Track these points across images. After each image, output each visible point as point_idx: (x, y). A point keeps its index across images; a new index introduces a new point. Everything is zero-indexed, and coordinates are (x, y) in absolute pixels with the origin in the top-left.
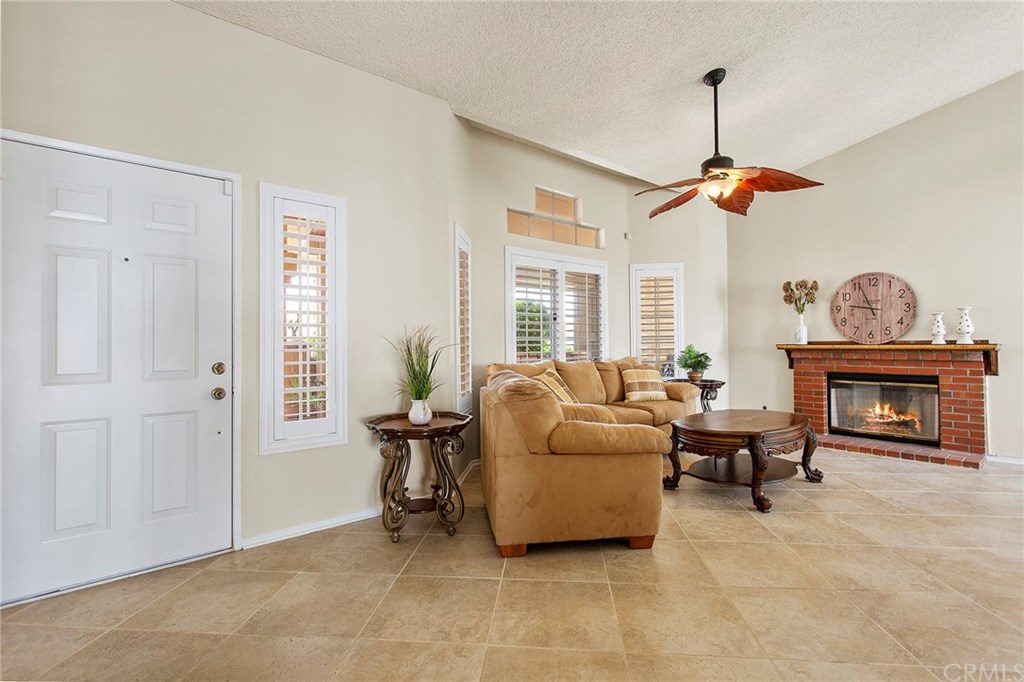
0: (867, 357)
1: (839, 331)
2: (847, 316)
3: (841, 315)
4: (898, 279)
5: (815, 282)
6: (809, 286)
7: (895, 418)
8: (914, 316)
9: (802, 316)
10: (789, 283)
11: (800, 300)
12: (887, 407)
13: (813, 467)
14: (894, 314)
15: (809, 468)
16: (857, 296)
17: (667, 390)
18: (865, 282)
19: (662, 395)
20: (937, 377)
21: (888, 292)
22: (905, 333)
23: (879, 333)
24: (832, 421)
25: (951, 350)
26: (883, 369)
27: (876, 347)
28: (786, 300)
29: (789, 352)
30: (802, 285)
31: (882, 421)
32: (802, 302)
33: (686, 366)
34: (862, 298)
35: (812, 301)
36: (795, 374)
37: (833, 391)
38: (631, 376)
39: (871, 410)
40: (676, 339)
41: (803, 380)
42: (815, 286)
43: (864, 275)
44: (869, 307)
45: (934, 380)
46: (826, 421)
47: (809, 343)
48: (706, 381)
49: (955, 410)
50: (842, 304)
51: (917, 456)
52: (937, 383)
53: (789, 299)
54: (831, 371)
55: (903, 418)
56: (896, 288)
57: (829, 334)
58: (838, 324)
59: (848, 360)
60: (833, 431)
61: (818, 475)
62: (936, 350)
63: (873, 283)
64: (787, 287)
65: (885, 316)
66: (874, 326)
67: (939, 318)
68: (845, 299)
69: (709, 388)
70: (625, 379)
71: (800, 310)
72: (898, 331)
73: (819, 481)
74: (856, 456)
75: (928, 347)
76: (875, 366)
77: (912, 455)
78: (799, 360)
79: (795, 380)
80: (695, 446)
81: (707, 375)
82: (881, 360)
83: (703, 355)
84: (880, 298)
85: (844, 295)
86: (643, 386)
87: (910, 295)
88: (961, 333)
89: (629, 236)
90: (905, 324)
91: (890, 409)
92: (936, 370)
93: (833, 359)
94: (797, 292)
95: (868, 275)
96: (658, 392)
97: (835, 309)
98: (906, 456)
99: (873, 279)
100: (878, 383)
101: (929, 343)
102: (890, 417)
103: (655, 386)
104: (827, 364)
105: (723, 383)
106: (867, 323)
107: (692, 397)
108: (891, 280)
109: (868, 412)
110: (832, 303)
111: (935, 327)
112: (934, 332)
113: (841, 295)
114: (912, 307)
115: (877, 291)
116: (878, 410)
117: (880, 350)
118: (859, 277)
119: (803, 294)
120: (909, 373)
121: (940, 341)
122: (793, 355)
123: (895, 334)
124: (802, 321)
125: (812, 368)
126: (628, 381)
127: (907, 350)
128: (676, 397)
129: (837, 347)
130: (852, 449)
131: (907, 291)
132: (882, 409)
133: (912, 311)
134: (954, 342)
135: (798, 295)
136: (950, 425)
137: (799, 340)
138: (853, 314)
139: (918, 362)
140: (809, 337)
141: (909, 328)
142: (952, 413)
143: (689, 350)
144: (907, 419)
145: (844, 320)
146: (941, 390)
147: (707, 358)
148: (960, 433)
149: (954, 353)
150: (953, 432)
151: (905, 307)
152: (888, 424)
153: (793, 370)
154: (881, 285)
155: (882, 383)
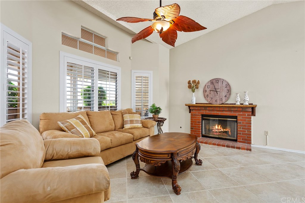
0: (215, 109)
1: (206, 99)
2: (208, 94)
3: (206, 94)
4: (225, 81)
5: (198, 81)
6: (197, 82)
7: (222, 130)
8: (230, 94)
9: (194, 93)
10: (190, 81)
11: (193, 87)
12: (220, 126)
13: (198, 158)
14: (224, 94)
15: (197, 159)
16: (212, 86)
17: (142, 123)
18: (214, 81)
19: (140, 125)
20: (237, 117)
21: (222, 86)
22: (227, 100)
23: (219, 100)
24: (203, 132)
25: (242, 107)
26: (220, 113)
27: (218, 105)
28: (189, 87)
29: (189, 107)
30: (194, 82)
31: (218, 131)
32: (194, 88)
33: (152, 112)
34: (214, 87)
35: (197, 88)
36: (191, 115)
37: (203, 121)
38: (127, 117)
39: (214, 127)
40: (149, 101)
41: (194, 117)
42: (198, 83)
43: (214, 79)
44: (216, 91)
45: (236, 117)
46: (201, 132)
47: (196, 104)
48: (160, 118)
49: (242, 129)
50: (207, 89)
51: (231, 146)
52: (237, 119)
53: (190, 87)
54: (203, 114)
55: (225, 130)
56: (224, 84)
57: (203, 101)
58: (206, 97)
59: (209, 110)
60: (203, 136)
61: (201, 162)
62: (237, 107)
63: (217, 82)
64: (189, 82)
65: (221, 94)
66: (217, 97)
67: (238, 95)
68: (208, 88)
69: (160, 122)
70: (124, 118)
71: (193, 91)
72: (225, 99)
73: (201, 165)
74: (212, 148)
75: (235, 105)
76: (217, 112)
77: (230, 146)
78: (193, 110)
79: (191, 117)
80: (144, 159)
81: (160, 115)
82: (219, 110)
83: (158, 108)
84: (219, 87)
85: (208, 86)
86: (132, 122)
87: (229, 86)
88: (245, 101)
89: (131, 58)
90: (227, 97)
91: (221, 127)
92: (236, 114)
93: (204, 110)
94: (192, 84)
95: (215, 79)
96: (138, 124)
97: (205, 91)
98: (228, 146)
99: (217, 80)
100: (218, 119)
101: (235, 104)
102: (220, 130)
103: (137, 121)
104: (202, 112)
105: (166, 119)
106: (215, 97)
107: (153, 126)
108: (223, 81)
109: (213, 128)
110: (204, 89)
111: (237, 98)
112: (237, 100)
113: (207, 86)
114: (229, 91)
115: (218, 85)
116: (216, 127)
117: (219, 107)
118: (213, 80)
119: (194, 85)
120: (228, 115)
121: (238, 103)
122: (191, 108)
123: (224, 101)
124: (194, 95)
125: (197, 113)
126: (125, 119)
127: (228, 107)
128: (145, 126)
129: (206, 105)
130: (210, 144)
131: (228, 85)
132: (218, 127)
133: (229, 93)
134: (242, 104)
135: (193, 86)
136: (240, 134)
137: (193, 103)
138: (210, 93)
139: (231, 111)
140: (196, 102)
141: (228, 98)
142: (241, 129)
143: (153, 106)
144: (226, 130)
145: (208, 95)
146: (238, 121)
147: (160, 109)
148: (244, 137)
149: (242, 108)
150: (241, 136)
151: (227, 91)
152: (220, 132)
153: (190, 114)
154: (220, 83)
155: (219, 119)
